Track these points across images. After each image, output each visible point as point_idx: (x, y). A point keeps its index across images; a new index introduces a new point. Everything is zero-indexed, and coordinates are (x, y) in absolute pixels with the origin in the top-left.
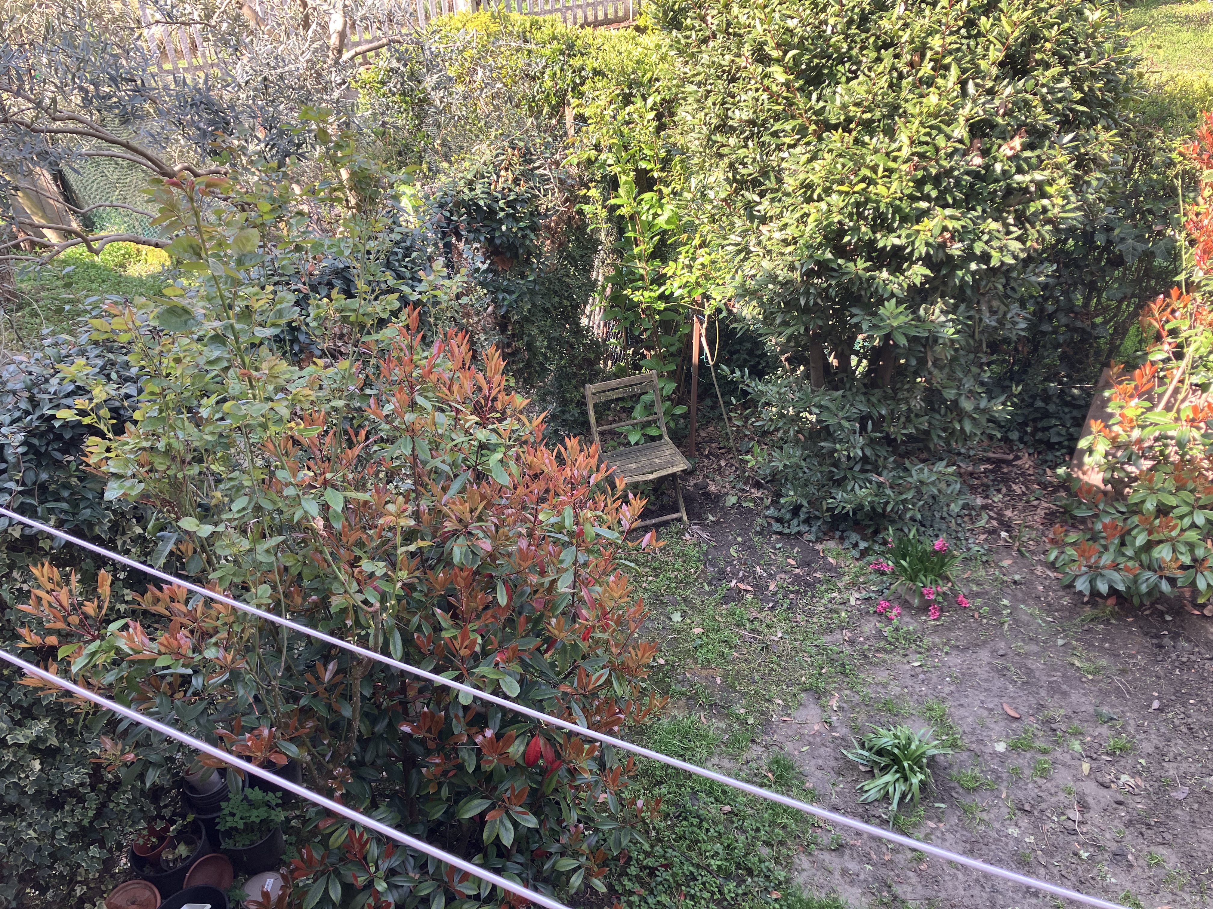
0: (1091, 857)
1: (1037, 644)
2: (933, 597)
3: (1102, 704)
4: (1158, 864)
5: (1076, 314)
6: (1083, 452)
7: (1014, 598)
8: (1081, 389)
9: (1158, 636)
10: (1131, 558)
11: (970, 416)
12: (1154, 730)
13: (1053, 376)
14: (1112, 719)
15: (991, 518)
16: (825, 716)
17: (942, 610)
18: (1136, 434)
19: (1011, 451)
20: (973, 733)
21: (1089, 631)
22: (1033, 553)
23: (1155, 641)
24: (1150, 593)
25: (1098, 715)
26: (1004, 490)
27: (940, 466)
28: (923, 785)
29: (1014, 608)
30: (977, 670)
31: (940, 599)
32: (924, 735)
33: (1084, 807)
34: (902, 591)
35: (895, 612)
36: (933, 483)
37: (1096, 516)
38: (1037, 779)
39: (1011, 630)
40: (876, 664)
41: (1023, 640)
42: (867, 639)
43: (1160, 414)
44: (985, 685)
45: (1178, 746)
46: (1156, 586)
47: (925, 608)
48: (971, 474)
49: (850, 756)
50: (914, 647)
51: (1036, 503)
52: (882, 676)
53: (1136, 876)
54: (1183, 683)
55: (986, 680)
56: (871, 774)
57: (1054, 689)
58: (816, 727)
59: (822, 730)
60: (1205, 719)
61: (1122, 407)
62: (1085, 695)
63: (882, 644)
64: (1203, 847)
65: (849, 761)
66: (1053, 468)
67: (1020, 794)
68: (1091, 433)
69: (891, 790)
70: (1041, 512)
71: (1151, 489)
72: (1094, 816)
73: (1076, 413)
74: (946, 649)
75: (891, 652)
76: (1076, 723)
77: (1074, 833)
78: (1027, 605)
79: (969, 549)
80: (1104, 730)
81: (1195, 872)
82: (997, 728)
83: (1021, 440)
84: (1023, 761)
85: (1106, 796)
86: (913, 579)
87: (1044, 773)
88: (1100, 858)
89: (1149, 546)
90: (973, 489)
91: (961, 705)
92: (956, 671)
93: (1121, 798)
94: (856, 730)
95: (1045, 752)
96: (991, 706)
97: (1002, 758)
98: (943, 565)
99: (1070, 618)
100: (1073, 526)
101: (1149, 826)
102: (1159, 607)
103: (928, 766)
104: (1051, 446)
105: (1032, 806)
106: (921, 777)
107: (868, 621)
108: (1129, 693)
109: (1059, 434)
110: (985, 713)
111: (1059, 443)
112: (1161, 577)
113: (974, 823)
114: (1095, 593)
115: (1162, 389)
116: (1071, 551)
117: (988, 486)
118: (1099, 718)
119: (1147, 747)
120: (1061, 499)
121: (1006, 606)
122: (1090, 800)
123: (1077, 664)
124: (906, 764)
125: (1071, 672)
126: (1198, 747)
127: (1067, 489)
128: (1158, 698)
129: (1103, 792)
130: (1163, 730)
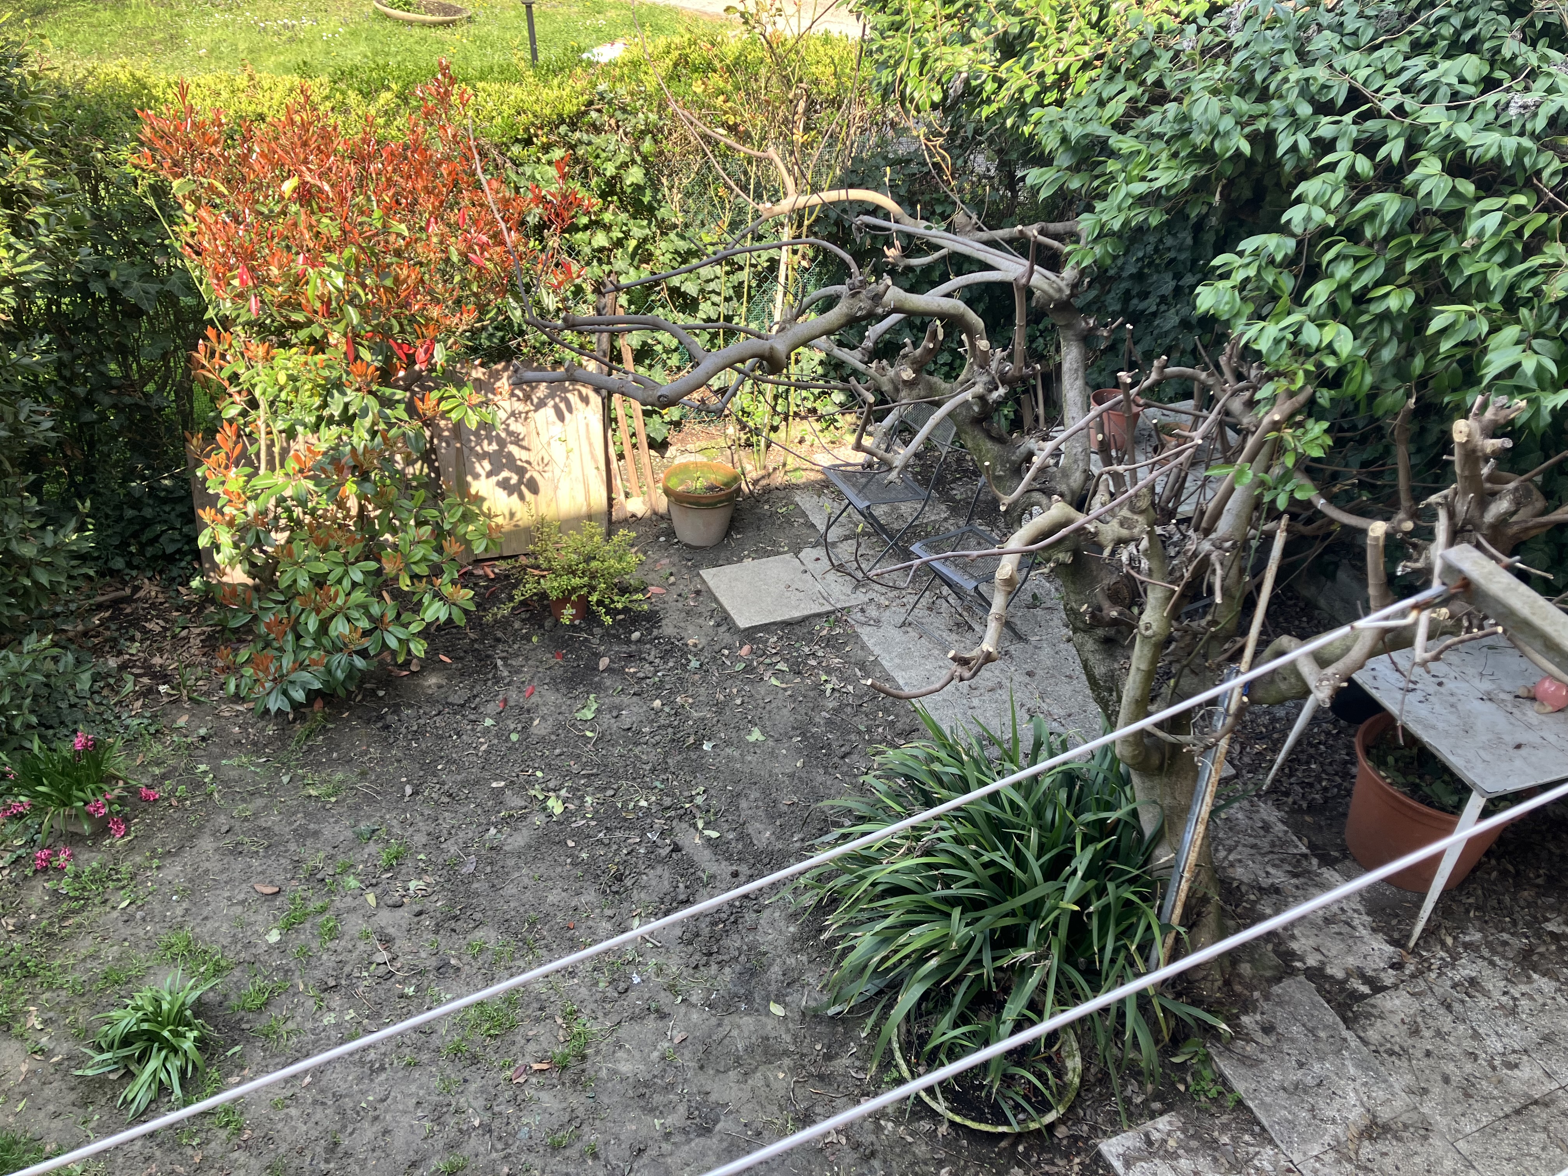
0: (418, 988)
1: (261, 795)
2: (106, 810)
3: (357, 821)
4: (481, 951)
5: (117, 388)
6: (209, 552)
7: (212, 758)
8: (171, 477)
9: (381, 718)
10: (314, 648)
11: (40, 564)
12: (419, 818)
13: (130, 474)
14: (374, 831)
15: (137, 676)
16: (28, 1045)
17: (126, 820)
18: (251, 507)
19: (125, 583)
20: (235, 942)
21: (310, 749)
22: (208, 694)
23: (380, 725)
24: (350, 676)
25: (359, 835)
26: (138, 635)
27: (30, 643)
28: (202, 1044)
29: (215, 769)
30: (207, 865)
31: (117, 807)
32: (173, 983)
33: (387, 941)
34: (59, 824)
35: (62, 857)
36: (33, 668)
37: (255, 618)
38: (329, 945)
39: (223, 797)
40: (70, 936)
41: (244, 800)
42: (42, 911)
43: (265, 477)
44: (225, 877)
45: (448, 820)
46: (351, 665)
47: (102, 829)
48: (85, 634)
49: (90, 1073)
50: (111, 884)
51: (184, 633)
52: (85, 945)
53: (468, 976)
54: (424, 753)
55: (222, 872)
56: (130, 1075)
57: (302, 835)
58: (24, 1068)
59: (34, 1065)
60: (459, 778)
61: (223, 483)
62: (336, 822)
63: (65, 906)
64: (512, 904)
65: (92, 1079)
66: (186, 583)
67: (318, 974)
68: (206, 526)
69: (163, 1076)
70: (196, 642)
71: (296, 563)
72: (402, 944)
73: (180, 508)
74: (156, 862)
75: (83, 908)
76: (341, 858)
77: (390, 974)
78: (230, 758)
79: (127, 728)
80: (372, 848)
81: (516, 934)
82: (260, 918)
83: (129, 565)
84: (304, 936)
85: (404, 914)
86: (66, 802)
87: (333, 934)
88: (426, 983)
89: (324, 626)
90: (98, 651)
91: (206, 918)
92: (180, 882)
93: (417, 908)
94: (82, 1034)
95: (323, 910)
96: (241, 897)
97: (280, 948)
98: (98, 765)
99: (284, 746)
100: (240, 641)
101: (456, 918)
102: (368, 686)
103: (196, 1015)
104: (171, 559)
105: (337, 978)
106: (191, 1035)
107: (32, 888)
108: (378, 793)
109: (173, 541)
110: (239, 909)
111: (179, 551)
112: (350, 654)
113: (283, 1042)
114: (296, 706)
115: (256, 446)
116: (248, 671)
117: (115, 640)
118: (363, 838)
119: (420, 839)
120: (210, 617)
121: (205, 772)
122: (391, 931)
123: (314, 793)
124: (166, 1034)
125: (312, 806)
126: (465, 809)
127: (213, 601)
128: (408, 782)
129: (400, 912)
130: (426, 812)
